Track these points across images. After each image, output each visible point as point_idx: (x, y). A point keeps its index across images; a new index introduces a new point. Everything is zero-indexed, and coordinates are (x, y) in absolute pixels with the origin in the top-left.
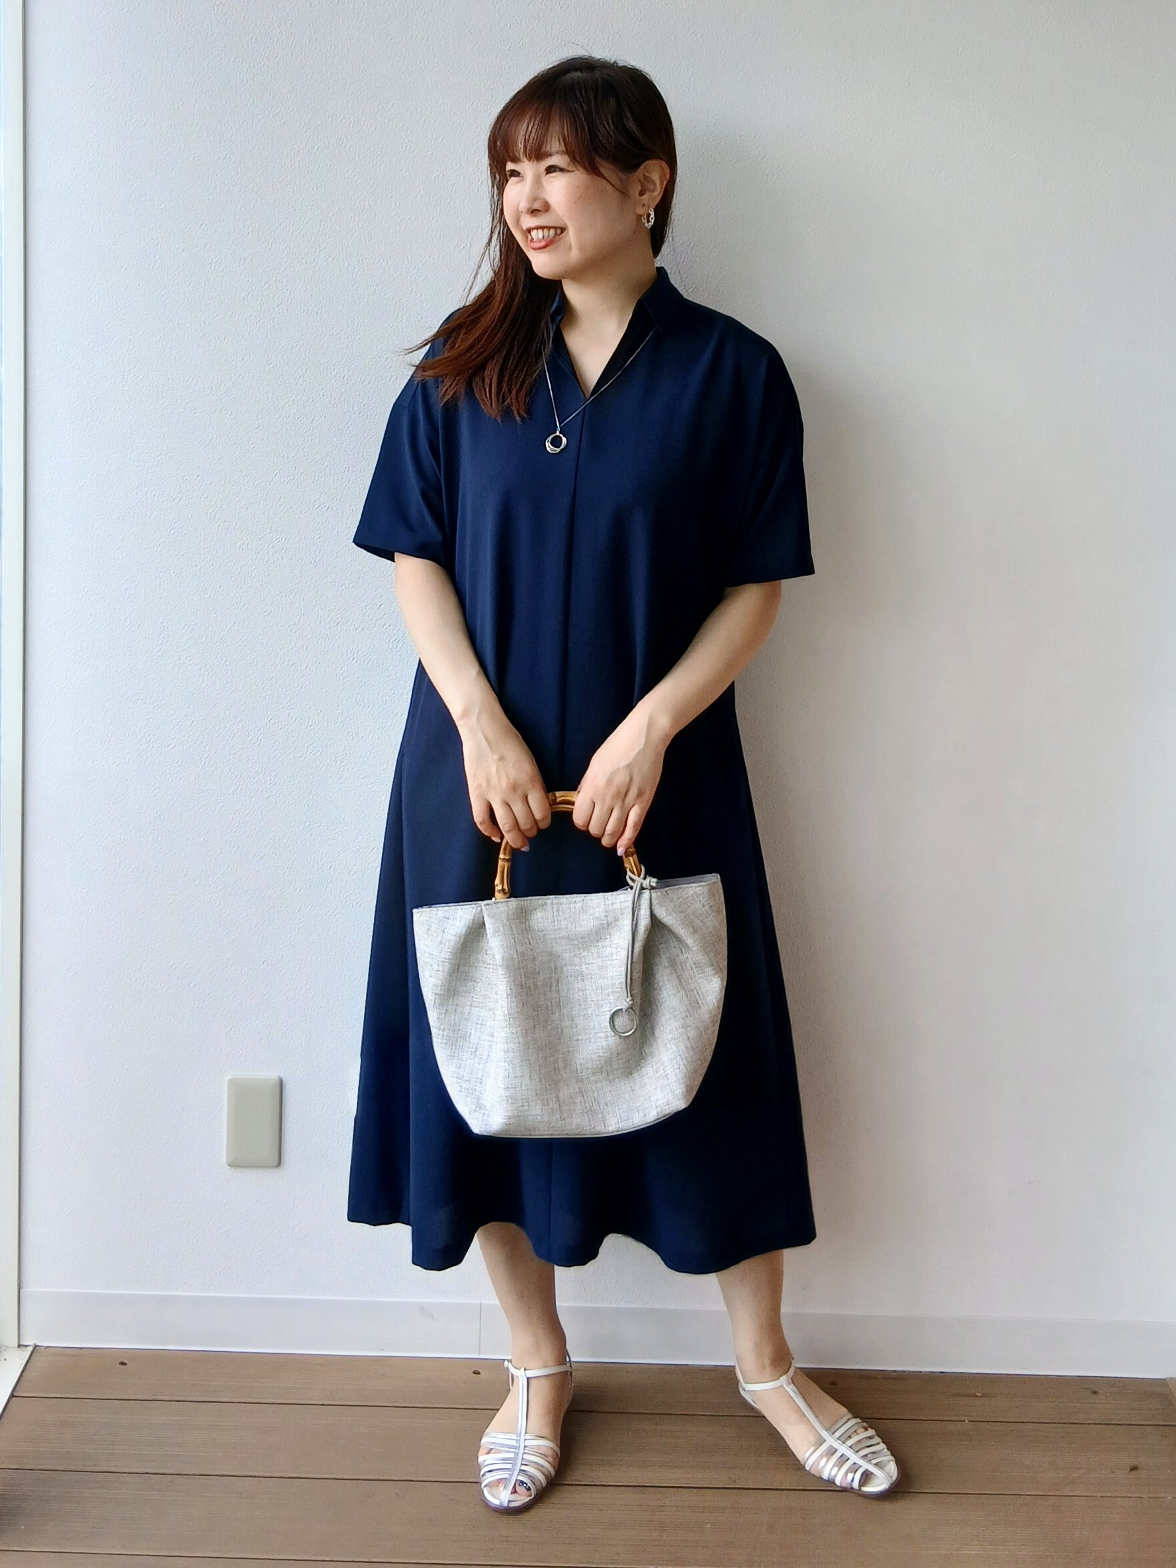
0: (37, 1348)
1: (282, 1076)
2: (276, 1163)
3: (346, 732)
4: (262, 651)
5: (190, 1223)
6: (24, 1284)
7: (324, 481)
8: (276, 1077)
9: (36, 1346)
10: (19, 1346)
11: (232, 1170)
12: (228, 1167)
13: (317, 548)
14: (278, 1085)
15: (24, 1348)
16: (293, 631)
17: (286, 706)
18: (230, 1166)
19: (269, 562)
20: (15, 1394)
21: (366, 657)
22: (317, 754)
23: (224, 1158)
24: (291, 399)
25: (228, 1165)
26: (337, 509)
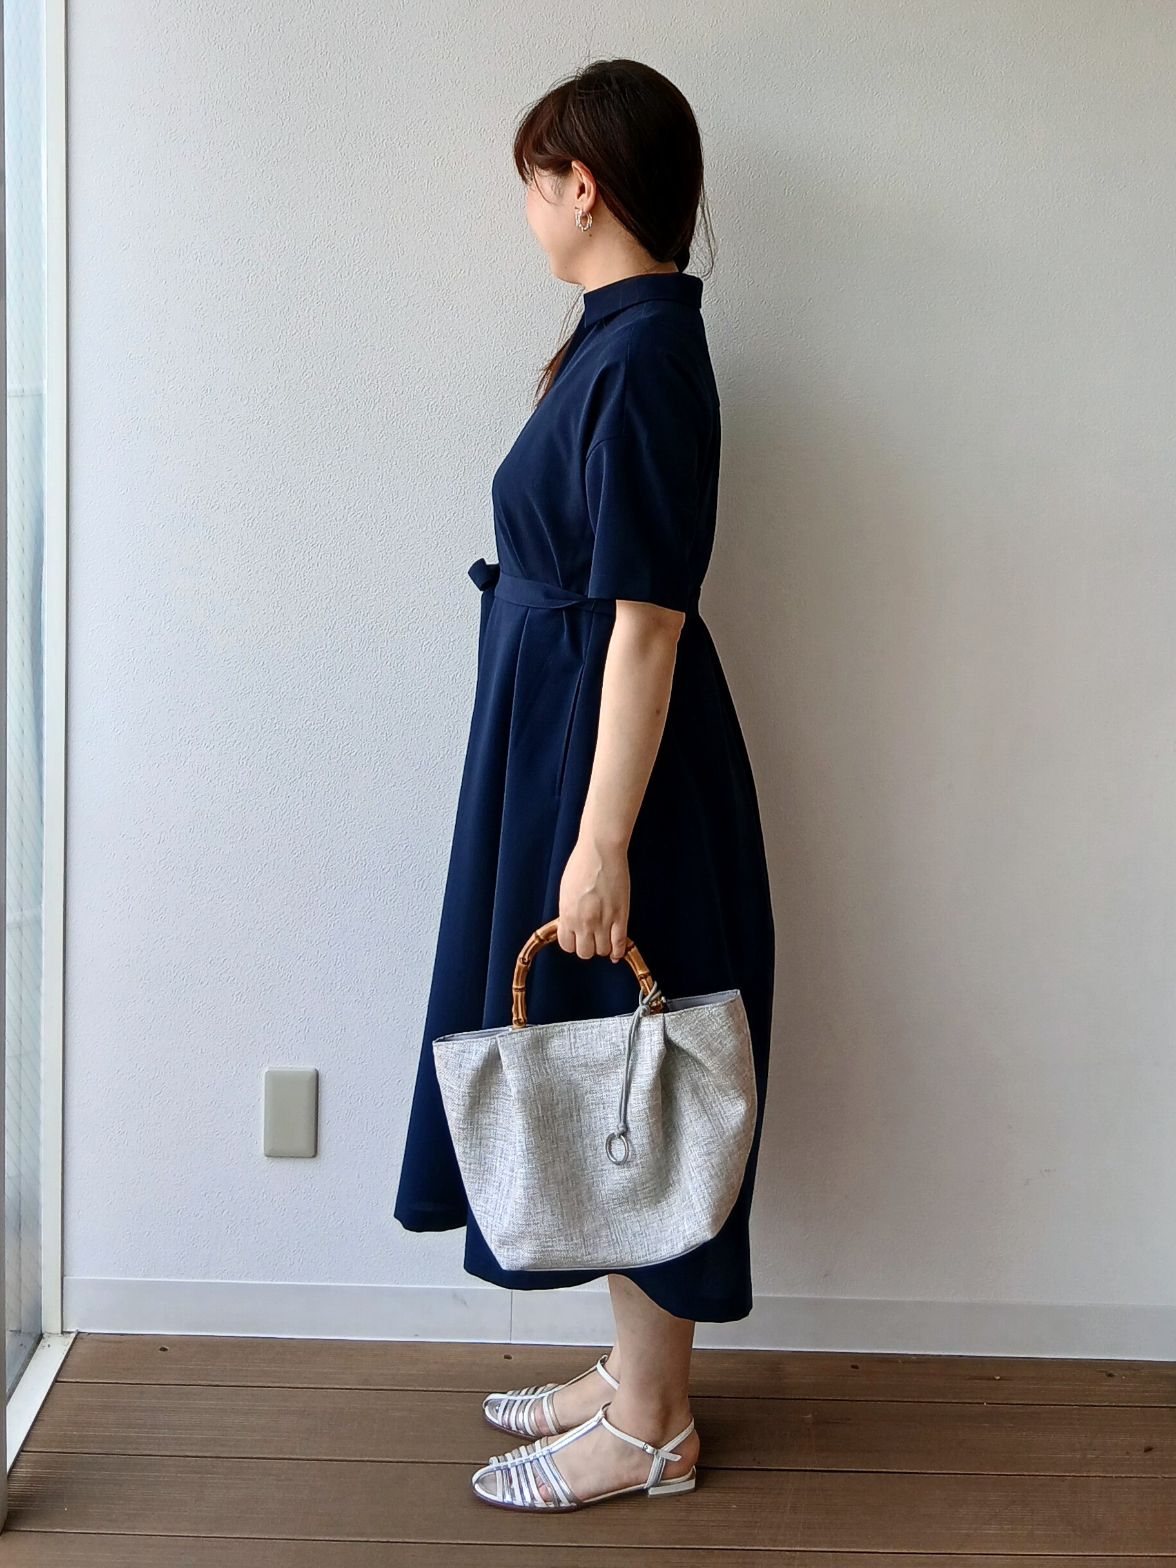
0: (81, 1335)
1: (318, 1069)
2: (313, 1154)
3: (380, 732)
4: (298, 654)
5: (229, 1212)
6: (67, 1272)
7: (358, 488)
8: (313, 1070)
9: (79, 1333)
10: (63, 1332)
11: (270, 1160)
12: (266, 1158)
13: (352, 554)
14: (315, 1077)
15: (68, 1335)
16: (329, 635)
17: (322, 708)
18: (268, 1156)
19: (305, 568)
20: (59, 1379)
21: (400, 660)
22: (352, 755)
23: (262, 1149)
24: (326, 409)
25: (266, 1155)
26: (371, 516)
